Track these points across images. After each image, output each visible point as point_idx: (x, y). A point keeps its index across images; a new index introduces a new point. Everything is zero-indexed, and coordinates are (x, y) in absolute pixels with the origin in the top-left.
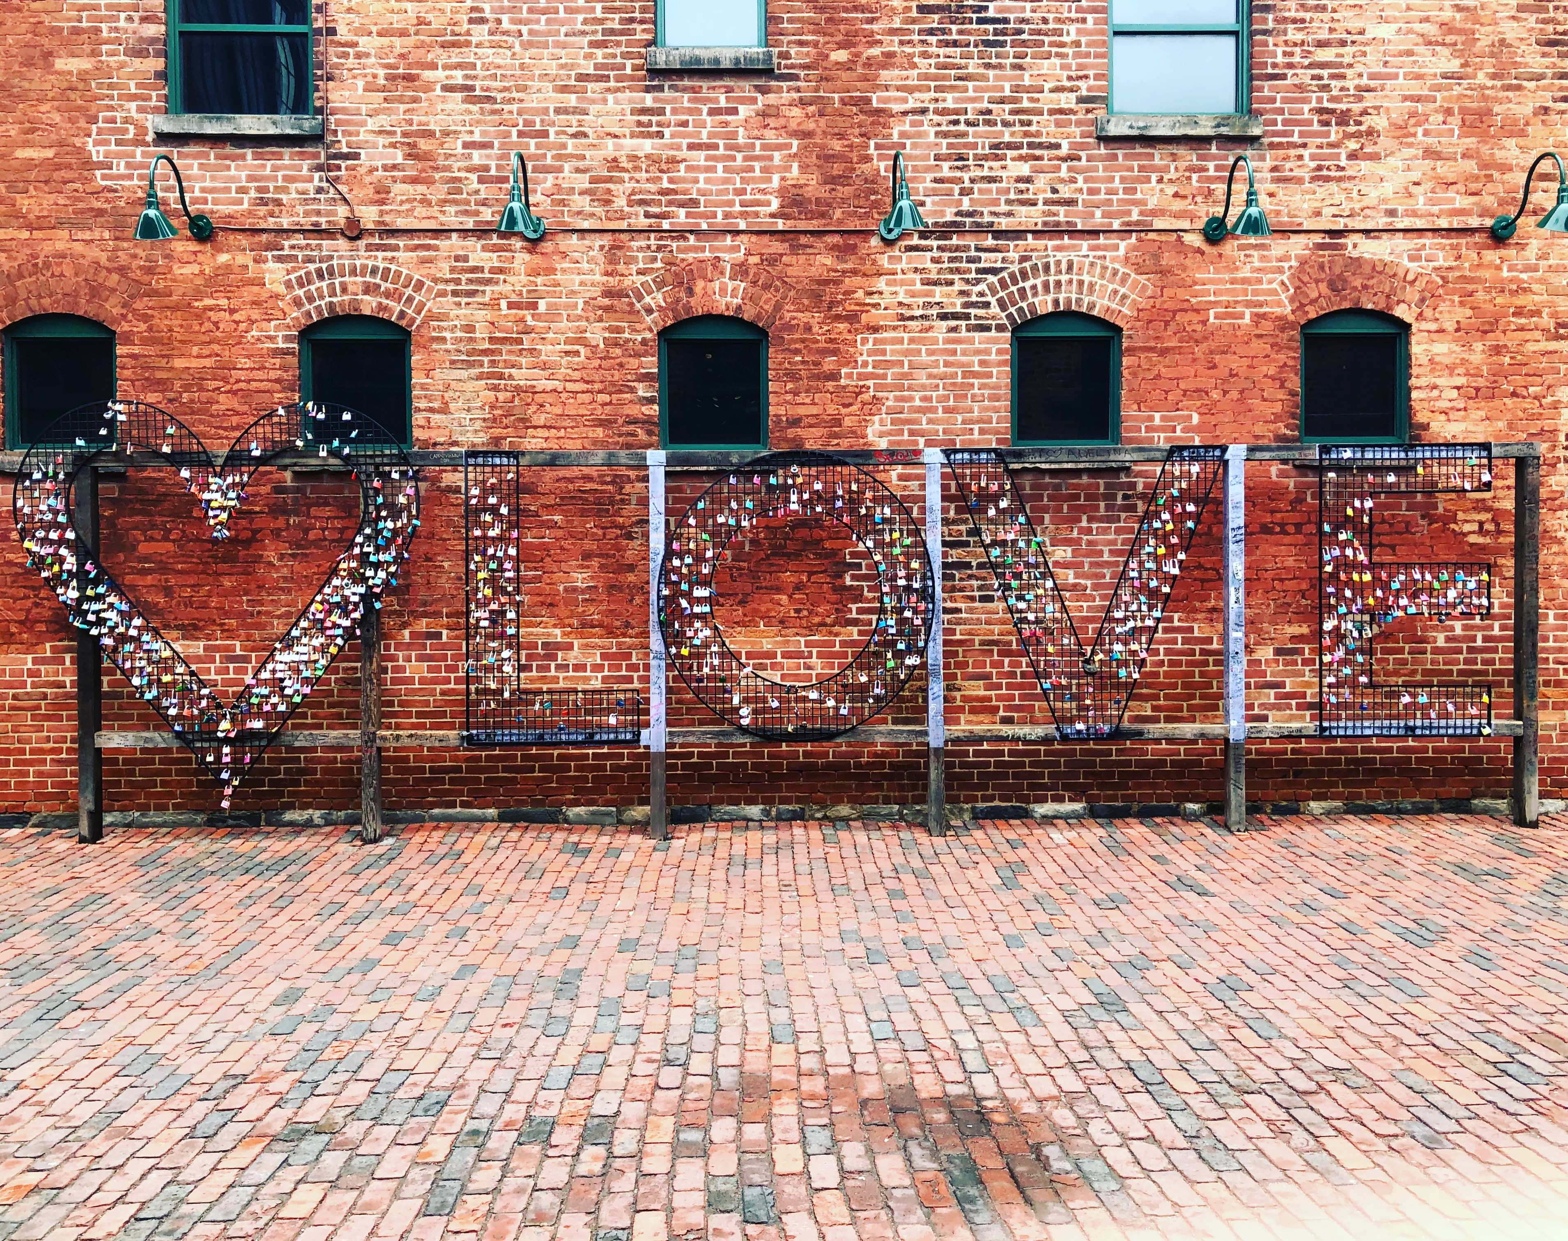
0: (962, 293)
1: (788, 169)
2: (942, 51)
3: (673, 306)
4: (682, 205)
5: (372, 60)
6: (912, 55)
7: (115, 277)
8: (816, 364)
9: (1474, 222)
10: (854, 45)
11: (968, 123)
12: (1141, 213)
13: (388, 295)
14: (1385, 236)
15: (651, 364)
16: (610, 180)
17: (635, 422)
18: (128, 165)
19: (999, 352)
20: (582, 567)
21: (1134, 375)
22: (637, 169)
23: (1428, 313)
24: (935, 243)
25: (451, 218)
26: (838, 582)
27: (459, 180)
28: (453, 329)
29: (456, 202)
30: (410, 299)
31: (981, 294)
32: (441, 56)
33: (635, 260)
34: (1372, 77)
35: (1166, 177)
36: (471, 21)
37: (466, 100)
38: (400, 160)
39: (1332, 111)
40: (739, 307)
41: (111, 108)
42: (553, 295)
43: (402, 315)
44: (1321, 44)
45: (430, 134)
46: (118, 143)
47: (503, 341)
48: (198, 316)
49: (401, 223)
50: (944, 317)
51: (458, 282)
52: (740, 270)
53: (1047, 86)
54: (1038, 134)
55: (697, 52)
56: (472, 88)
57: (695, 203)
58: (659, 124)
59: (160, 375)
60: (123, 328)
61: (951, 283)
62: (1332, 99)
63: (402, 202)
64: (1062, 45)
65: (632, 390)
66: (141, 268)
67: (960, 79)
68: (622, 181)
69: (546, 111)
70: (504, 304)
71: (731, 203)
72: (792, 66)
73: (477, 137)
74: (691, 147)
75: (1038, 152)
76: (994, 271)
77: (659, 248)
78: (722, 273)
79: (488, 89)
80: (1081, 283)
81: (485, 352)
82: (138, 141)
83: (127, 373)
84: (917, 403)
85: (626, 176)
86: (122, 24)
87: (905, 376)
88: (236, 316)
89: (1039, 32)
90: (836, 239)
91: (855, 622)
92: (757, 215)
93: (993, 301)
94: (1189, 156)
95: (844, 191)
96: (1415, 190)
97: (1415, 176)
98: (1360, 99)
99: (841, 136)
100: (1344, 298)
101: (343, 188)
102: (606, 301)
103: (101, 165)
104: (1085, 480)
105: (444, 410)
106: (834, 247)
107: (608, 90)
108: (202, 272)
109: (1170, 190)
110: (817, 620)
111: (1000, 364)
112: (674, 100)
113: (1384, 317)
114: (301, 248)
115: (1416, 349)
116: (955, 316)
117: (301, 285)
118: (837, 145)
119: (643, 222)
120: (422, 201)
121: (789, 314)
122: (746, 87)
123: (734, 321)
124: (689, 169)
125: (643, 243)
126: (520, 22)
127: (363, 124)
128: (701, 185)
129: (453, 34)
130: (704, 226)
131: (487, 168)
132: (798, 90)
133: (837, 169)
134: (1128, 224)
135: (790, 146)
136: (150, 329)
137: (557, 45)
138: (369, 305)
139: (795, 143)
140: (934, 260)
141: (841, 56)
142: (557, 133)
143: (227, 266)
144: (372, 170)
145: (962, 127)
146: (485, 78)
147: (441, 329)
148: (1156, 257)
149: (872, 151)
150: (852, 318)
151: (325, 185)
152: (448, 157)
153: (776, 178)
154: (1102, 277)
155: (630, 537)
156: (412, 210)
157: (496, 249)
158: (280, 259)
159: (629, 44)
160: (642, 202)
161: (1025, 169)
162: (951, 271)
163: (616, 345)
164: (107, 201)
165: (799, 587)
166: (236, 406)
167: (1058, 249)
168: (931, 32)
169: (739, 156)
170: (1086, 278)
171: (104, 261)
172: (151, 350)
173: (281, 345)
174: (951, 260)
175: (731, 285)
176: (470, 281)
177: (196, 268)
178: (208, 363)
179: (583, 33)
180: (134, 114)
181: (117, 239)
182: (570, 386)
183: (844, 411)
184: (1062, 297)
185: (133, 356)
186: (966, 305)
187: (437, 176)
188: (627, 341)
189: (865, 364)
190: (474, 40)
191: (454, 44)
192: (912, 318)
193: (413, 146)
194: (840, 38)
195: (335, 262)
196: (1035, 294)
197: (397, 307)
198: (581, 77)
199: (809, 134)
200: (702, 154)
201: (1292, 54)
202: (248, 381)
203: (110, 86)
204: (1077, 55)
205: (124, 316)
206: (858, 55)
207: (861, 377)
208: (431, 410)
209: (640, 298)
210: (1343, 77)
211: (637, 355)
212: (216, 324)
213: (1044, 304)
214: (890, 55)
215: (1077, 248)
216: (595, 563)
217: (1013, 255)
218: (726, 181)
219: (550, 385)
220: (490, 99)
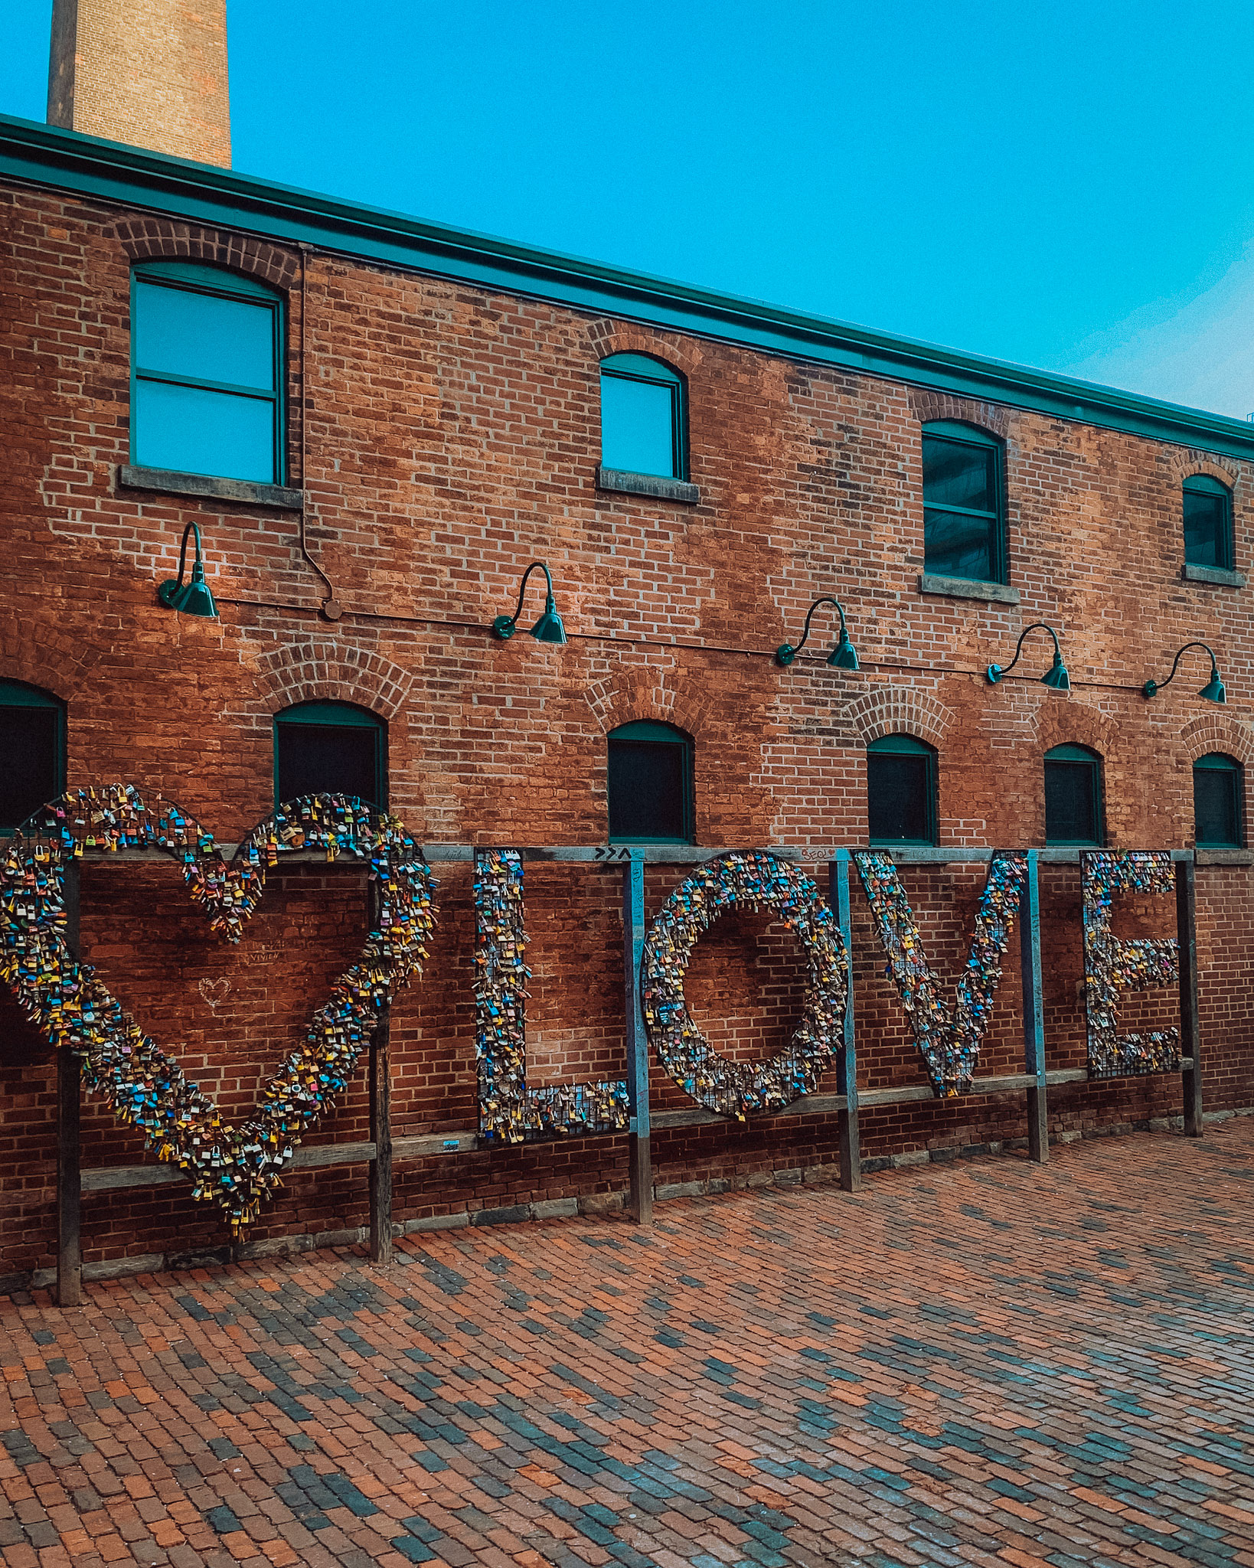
0: (834, 713)
1: (707, 593)
2: (815, 505)
3: (619, 709)
4: (627, 616)
5: (349, 439)
6: (794, 506)
7: (69, 640)
8: (731, 768)
9: (1132, 683)
10: (754, 491)
11: (834, 569)
12: (947, 657)
13: (365, 680)
14: (1088, 688)
15: (601, 762)
16: (567, 587)
17: (588, 816)
18: (86, 516)
19: (860, 764)
20: (545, 958)
21: (946, 787)
22: (589, 579)
23: (1113, 749)
24: (814, 669)
25: (426, 609)
26: (751, 966)
27: (433, 571)
28: (427, 720)
29: (429, 593)
30: (387, 687)
31: (846, 715)
32: (416, 446)
33: (587, 664)
34: (1076, 567)
35: (963, 629)
36: (443, 416)
37: (438, 493)
38: (376, 545)
39: (1056, 590)
40: (671, 714)
41: (67, 450)
42: (517, 691)
43: (380, 702)
44: (1049, 538)
45: (406, 522)
46: (74, 489)
47: (475, 735)
48: (164, 690)
49: (381, 609)
50: (821, 732)
51: (433, 673)
52: (672, 681)
53: (887, 545)
54: (880, 585)
55: (640, 479)
56: (443, 482)
57: (636, 616)
58: (606, 540)
59: (118, 753)
60: (74, 698)
61: (825, 704)
62: (1056, 581)
63: (379, 588)
64: (895, 513)
65: (587, 786)
66: (100, 632)
67: (827, 531)
68: (576, 589)
69: (511, 514)
70: (475, 700)
71: (664, 619)
72: (710, 503)
73: (449, 532)
74: (632, 564)
75: (881, 600)
76: (854, 696)
77: (608, 655)
78: (658, 682)
79: (460, 485)
80: (911, 710)
81: (459, 745)
82: (98, 489)
83: (80, 749)
84: (804, 805)
85: (580, 584)
86: (81, 359)
87: (796, 781)
88: (206, 693)
89: (880, 500)
90: (742, 659)
91: (764, 1002)
92: (684, 631)
93: (854, 720)
94: (975, 612)
95: (749, 618)
96: (1103, 655)
97: (1102, 644)
98: (1070, 583)
99: (746, 569)
100: (1067, 734)
101: (322, 568)
102: (564, 701)
103: (54, 512)
104: (918, 873)
105: (421, 801)
106: (744, 666)
107: (564, 502)
108: (169, 642)
109: (965, 640)
110: (736, 1001)
111: (861, 774)
112: (619, 520)
113: (1088, 749)
114: (277, 625)
115: (1107, 775)
116: (830, 732)
117: (277, 665)
118: (743, 577)
119: (595, 630)
120: (398, 589)
121: (711, 723)
122: (675, 514)
123: (669, 726)
124: (631, 584)
125: (594, 649)
126: (488, 424)
127: (340, 502)
128: (641, 600)
129: (427, 425)
130: (644, 639)
131: (459, 563)
132: (714, 524)
133: (744, 597)
134: (939, 664)
135: (707, 573)
136: (108, 701)
137: (520, 451)
138: (348, 690)
139: (713, 570)
140: (814, 684)
141: (744, 498)
142: (521, 537)
143: (197, 639)
144: (349, 551)
145: (830, 572)
146: (455, 474)
147: (417, 719)
148: (957, 693)
149: (768, 585)
150: (756, 729)
151: (300, 560)
152: (423, 547)
153: (698, 599)
154: (924, 706)
155: (584, 926)
156: (389, 597)
157: (467, 643)
158: (253, 635)
159: (582, 461)
160: (593, 611)
161: (873, 612)
162: (826, 694)
163: (573, 742)
164: (61, 554)
165: (721, 972)
166: (205, 791)
167: (896, 681)
168: (808, 488)
169: (670, 577)
170: (914, 706)
171: (54, 620)
172: (110, 725)
173: (255, 728)
174: (826, 684)
175: (664, 692)
176: (444, 674)
177: (160, 637)
178: (173, 742)
179: (542, 444)
180: (92, 459)
181: (71, 597)
182: (534, 781)
183: (752, 810)
184: (899, 720)
185: (86, 731)
186: (836, 723)
187: (412, 564)
188: (582, 739)
189: (767, 770)
190: (447, 434)
191: (428, 436)
192: (799, 732)
193: (390, 532)
194: (744, 483)
195: (311, 643)
196: (881, 718)
197: (377, 695)
198: (541, 486)
199: (722, 565)
200: (641, 572)
201: (1031, 543)
202: (220, 765)
203: (68, 426)
204: (905, 523)
205: (78, 685)
206: (757, 500)
207: (764, 780)
208: (408, 801)
209: (592, 700)
210: (1060, 565)
211: (590, 753)
212: (184, 700)
213: (887, 725)
214: (779, 503)
215: (908, 681)
216: (555, 953)
217: (867, 684)
218: (662, 599)
219: (516, 778)
220: (460, 495)
